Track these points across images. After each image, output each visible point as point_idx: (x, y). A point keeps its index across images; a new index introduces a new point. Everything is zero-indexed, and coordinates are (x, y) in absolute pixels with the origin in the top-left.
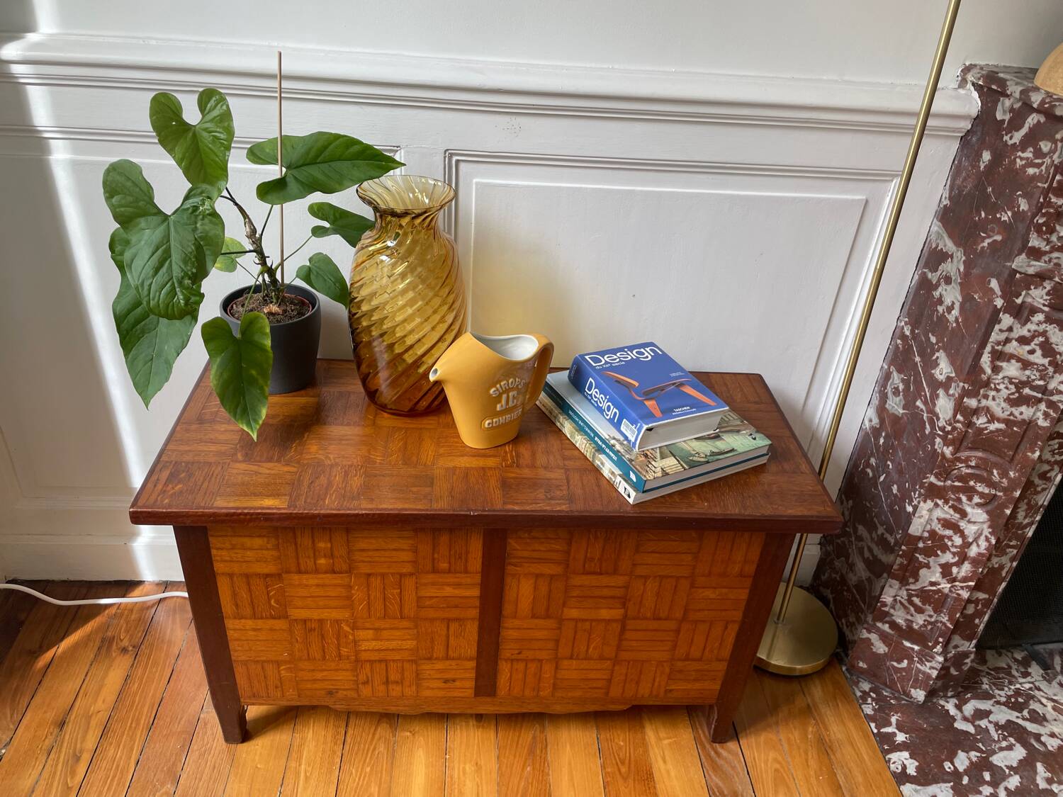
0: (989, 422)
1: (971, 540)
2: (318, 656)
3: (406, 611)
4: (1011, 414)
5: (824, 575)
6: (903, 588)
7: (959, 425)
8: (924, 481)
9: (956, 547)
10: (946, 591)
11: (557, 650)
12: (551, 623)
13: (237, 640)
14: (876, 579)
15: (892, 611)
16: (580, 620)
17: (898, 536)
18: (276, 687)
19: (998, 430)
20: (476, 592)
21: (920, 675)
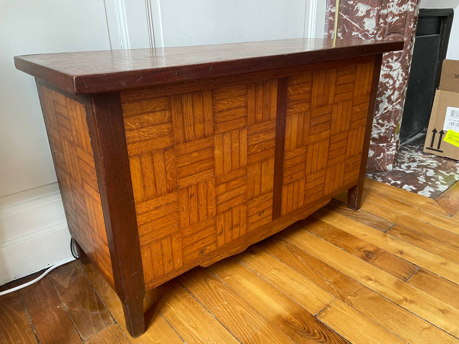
0: (393, 18)
1: (396, 79)
3: (242, 162)
4: (400, 11)
7: (382, 25)
9: (391, 85)
10: (391, 109)
11: (306, 169)
12: (303, 150)
13: (144, 224)
16: (315, 143)
19: (397, 20)
20: (274, 135)
21: (389, 157)
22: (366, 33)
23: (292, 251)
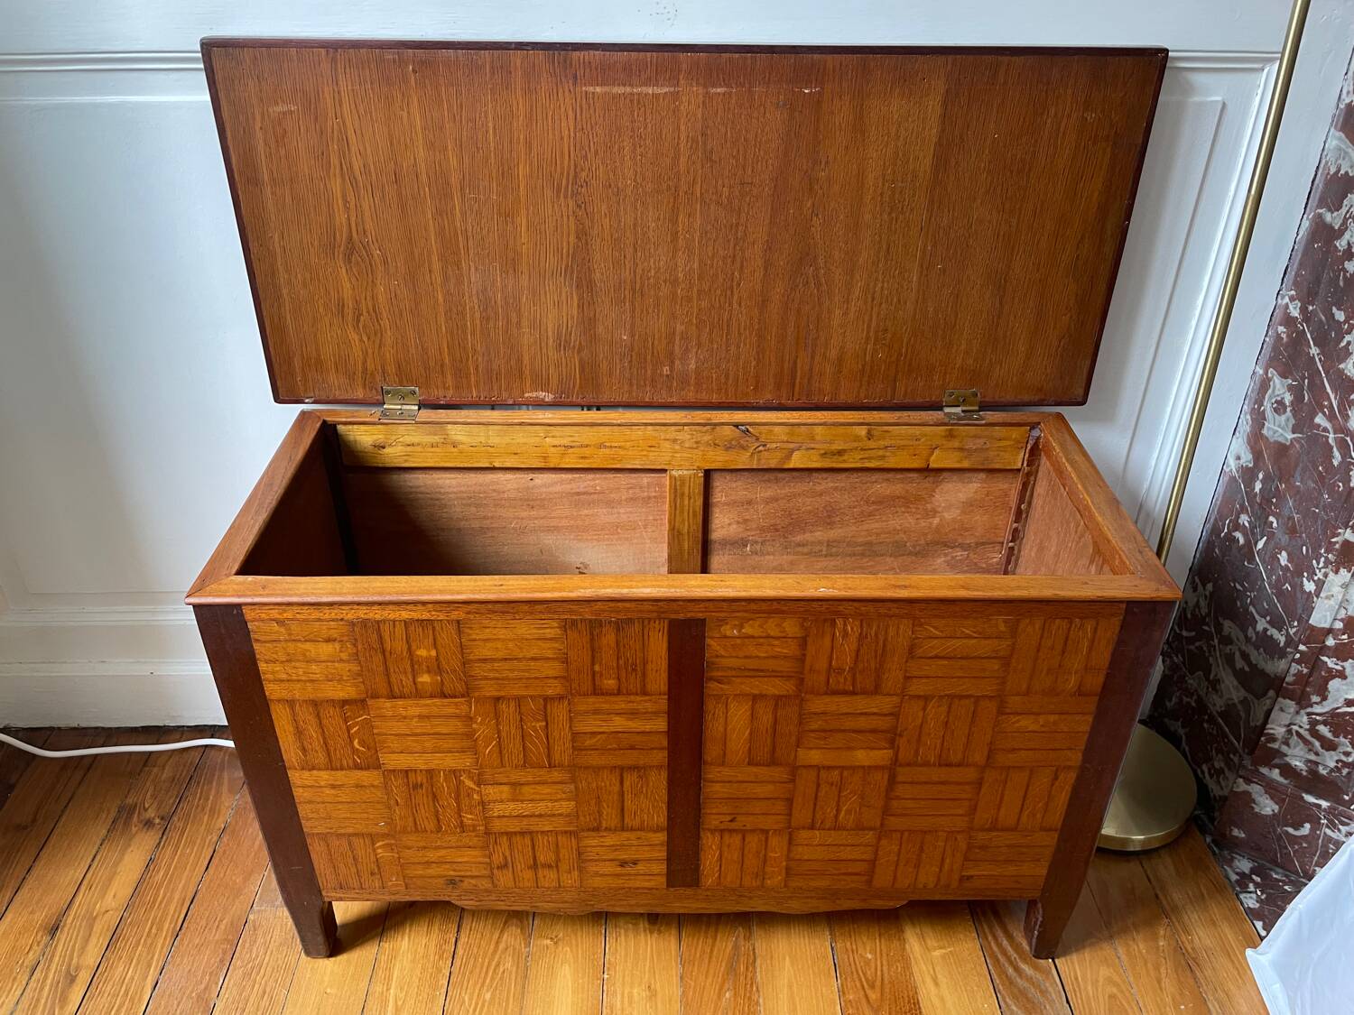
2: (431, 826)
3: (557, 757)
5: (1170, 700)
6: (1302, 712)
8: (1333, 540)
11: (790, 815)
12: (779, 773)
13: (310, 802)
14: (1256, 701)
15: (1284, 748)
16: (824, 768)
17: (1292, 631)
18: (372, 874)
20: (661, 724)
21: (1331, 846)
22: (1348, 439)
23: (732, 969)
